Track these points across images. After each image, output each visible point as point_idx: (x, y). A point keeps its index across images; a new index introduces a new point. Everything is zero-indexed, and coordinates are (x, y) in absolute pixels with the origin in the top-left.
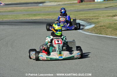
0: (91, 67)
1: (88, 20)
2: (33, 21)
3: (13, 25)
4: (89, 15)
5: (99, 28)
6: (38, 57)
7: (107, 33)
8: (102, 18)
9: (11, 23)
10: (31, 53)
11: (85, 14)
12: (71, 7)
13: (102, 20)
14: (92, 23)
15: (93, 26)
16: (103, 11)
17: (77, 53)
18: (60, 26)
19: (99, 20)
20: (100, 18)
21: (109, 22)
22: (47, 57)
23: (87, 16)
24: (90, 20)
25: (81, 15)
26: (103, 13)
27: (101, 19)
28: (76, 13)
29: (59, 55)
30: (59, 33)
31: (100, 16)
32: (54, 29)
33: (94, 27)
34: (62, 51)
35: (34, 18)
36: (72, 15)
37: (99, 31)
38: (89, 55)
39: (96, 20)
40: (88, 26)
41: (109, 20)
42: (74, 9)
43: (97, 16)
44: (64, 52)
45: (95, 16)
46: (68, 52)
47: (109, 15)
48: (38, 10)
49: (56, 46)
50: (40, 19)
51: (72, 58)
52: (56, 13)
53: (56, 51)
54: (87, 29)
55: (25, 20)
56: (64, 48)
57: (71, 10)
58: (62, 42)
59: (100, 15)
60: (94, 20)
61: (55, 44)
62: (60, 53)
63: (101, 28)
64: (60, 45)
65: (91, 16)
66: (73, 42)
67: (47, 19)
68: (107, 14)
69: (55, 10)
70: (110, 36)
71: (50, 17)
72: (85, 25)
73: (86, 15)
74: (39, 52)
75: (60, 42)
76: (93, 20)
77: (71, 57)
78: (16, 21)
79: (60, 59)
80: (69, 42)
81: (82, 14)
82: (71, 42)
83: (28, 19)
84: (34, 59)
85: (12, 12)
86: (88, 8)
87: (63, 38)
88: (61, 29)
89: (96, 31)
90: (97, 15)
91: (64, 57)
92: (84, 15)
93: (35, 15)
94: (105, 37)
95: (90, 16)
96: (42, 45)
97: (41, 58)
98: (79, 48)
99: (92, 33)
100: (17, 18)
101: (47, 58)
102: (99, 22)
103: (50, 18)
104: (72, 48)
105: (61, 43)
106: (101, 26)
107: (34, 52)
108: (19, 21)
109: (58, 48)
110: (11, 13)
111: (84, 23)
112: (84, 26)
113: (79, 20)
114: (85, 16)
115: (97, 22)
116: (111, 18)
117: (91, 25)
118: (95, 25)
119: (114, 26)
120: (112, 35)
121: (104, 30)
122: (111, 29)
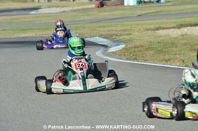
1: (114, 37)
2: (21, 40)
5: (133, 49)
7: (145, 58)
11: (108, 26)
12: (84, 15)
13: (137, 36)
14: (121, 42)
15: (122, 46)
16: (138, 21)
19: (131, 36)
20: (133, 34)
21: (149, 40)
23: (112, 31)
24: (117, 37)
25: (102, 29)
26: (138, 25)
27: (135, 34)
28: (92, 25)
31: (133, 30)
33: (124, 48)
35: (23, 35)
36: (86, 29)
37: (132, 55)
39: (126, 37)
40: (114, 48)
41: (149, 36)
42: (89, 19)
43: (129, 30)
45: (125, 31)
47: (149, 28)
48: (29, 22)
50: (33, 37)
54: (114, 53)
55: (6, 38)
57: (84, 20)
59: (133, 28)
60: (124, 37)
63: (136, 49)
65: (118, 29)
68: (145, 27)
70: (150, 63)
72: (109, 45)
73: (109, 29)
76: (122, 37)
81: (103, 27)
83: (12, 37)
86: (113, 17)
89: (128, 55)
90: (128, 28)
92: (106, 29)
94: (144, 65)
95: (116, 31)
99: (121, 59)
102: (132, 40)
106: (135, 47)
111: (106, 41)
113: (99, 36)
114: (109, 31)
115: (129, 40)
116: (153, 32)
117: (119, 45)
118: (126, 46)
119: (157, 46)
120: (154, 61)
121: (140, 53)
122: (152, 52)
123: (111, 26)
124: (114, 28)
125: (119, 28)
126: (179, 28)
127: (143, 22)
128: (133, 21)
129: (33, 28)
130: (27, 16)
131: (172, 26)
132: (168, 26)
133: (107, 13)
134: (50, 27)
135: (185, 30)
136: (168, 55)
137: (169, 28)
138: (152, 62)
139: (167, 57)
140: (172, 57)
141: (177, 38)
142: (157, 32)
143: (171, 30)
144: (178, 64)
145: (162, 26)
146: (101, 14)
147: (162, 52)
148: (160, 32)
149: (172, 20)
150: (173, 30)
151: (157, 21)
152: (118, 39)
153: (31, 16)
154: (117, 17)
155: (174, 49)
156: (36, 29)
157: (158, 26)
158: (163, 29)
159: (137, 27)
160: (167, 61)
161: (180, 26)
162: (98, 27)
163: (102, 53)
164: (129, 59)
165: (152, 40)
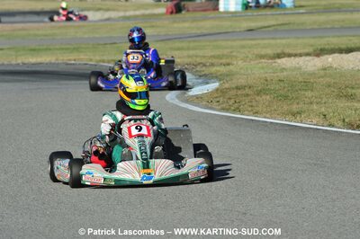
1: (198, 68)
2: (29, 69)
4: (200, 53)
5: (233, 92)
6: (80, 177)
7: (256, 109)
8: (240, 62)
10: (57, 163)
11: (188, 49)
12: (145, 27)
13: (241, 69)
14: (213, 78)
15: (213, 86)
16: (244, 39)
17: (197, 164)
18: (142, 80)
19: (231, 67)
20: (235, 63)
21: (264, 76)
22: (107, 175)
23: (197, 56)
24: (204, 68)
26: (243, 47)
29: (143, 171)
30: (139, 104)
31: (234, 56)
32: (124, 90)
33: (217, 90)
34: (151, 158)
35: (33, 60)
37: (232, 101)
38: (230, 170)
39: (223, 69)
40: (200, 87)
41: (263, 68)
42: (155, 34)
43: (227, 57)
44: (158, 161)
45: (219, 57)
46: (170, 162)
47: (263, 53)
48: (45, 35)
49: (134, 143)
50: (51, 63)
51: (181, 180)
52: (99, 44)
53: (134, 157)
54: (197, 97)
55: (3, 64)
56: (158, 149)
58: (151, 131)
59: (234, 54)
60: (218, 68)
61: (131, 136)
62: (146, 166)
63: (239, 92)
64: (145, 139)
65: (207, 55)
66: (185, 130)
67: (73, 62)
68: (256, 51)
69: (97, 36)
70: (265, 117)
71: (82, 57)
73: (191, 52)
74: (80, 162)
75: (144, 131)
77: (177, 177)
79: (145, 182)
80: (172, 130)
81: (179, 49)
82: (177, 131)
83: (14, 62)
84: (65, 183)
86: (199, 32)
87: (154, 117)
88: (144, 90)
89: (223, 102)
90: (226, 52)
91: (157, 177)
92: (185, 53)
94: (253, 120)
95: (204, 57)
96: (91, 140)
97: (86, 180)
98: (200, 150)
99: (211, 108)
101: (105, 179)
102: (233, 75)
103: (81, 59)
104: (179, 149)
105: (149, 135)
106: (238, 88)
107: (67, 162)
109: (138, 150)
114: (189, 57)
115: (227, 75)
116: (270, 61)
117: (207, 83)
118: (221, 84)
119: (277, 87)
120: (272, 114)
121: (247, 99)
122: (268, 97)
123: (194, 49)
125: (209, 53)
126: (318, 55)
127: (253, 42)
128: (234, 40)
129: (51, 47)
131: (306, 51)
132: (299, 52)
133: (186, 25)
134: (83, 46)
135: (330, 59)
136: (298, 104)
137: (301, 55)
138: (268, 116)
139: (295, 108)
140: (305, 107)
141: (314, 74)
142: (279, 61)
143: (303, 58)
144: (315, 122)
145: (287, 51)
146: (176, 25)
147: (286, 97)
148: (284, 62)
149: (306, 41)
150: (308, 58)
151: (279, 41)
152: (206, 72)
154: (205, 32)
155: (309, 94)
156: (57, 49)
157: (279, 51)
158: (290, 55)
159: (242, 51)
160: (294, 115)
161: (320, 52)
162: (172, 48)
163: (177, 97)
164: (227, 110)
165: (268, 76)
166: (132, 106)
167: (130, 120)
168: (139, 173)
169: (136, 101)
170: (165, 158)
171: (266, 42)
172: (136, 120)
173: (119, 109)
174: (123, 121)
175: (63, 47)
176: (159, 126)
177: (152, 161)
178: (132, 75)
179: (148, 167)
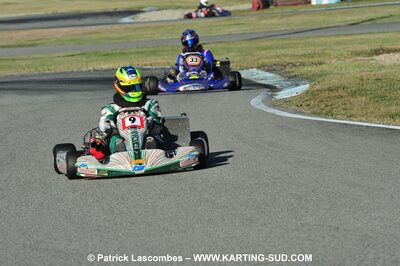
0: (298, 230)
1: (288, 69)
2: (101, 76)
3: (32, 90)
5: (326, 94)
6: (75, 169)
7: (350, 112)
8: (334, 61)
9: (25, 86)
11: (277, 48)
12: (229, 25)
13: (335, 67)
14: (303, 79)
15: (303, 88)
16: (339, 35)
17: (187, 153)
19: (324, 66)
20: (328, 61)
21: (359, 75)
22: (101, 167)
23: (285, 56)
24: (294, 69)
25: (263, 52)
26: (338, 44)
27: (332, 64)
28: (246, 44)
29: (134, 162)
31: (327, 54)
32: (119, 84)
33: (307, 92)
34: (143, 148)
35: (105, 66)
36: (232, 54)
39: (315, 69)
40: (289, 90)
41: (358, 66)
43: (319, 55)
45: (312, 56)
46: (160, 152)
47: (359, 49)
48: (119, 38)
49: (127, 134)
51: (172, 169)
53: (127, 148)
54: (285, 101)
55: (72, 72)
56: (150, 139)
57: (230, 35)
58: (145, 122)
59: (327, 51)
60: (309, 69)
61: (124, 127)
62: (138, 156)
63: (332, 94)
64: (138, 130)
65: (297, 53)
66: (183, 119)
68: (351, 48)
70: (361, 121)
71: (159, 61)
72: (278, 86)
73: (282, 51)
75: (138, 122)
76: (304, 70)
77: (170, 166)
78: (44, 78)
79: (136, 172)
81: (267, 48)
83: (84, 69)
85: (29, 46)
87: (150, 107)
88: (137, 82)
89: (314, 106)
90: (318, 49)
91: (148, 167)
92: (273, 53)
93: (107, 55)
94: (346, 124)
95: (294, 56)
96: (91, 132)
99: (301, 113)
100: (46, 68)
101: (99, 171)
102: (325, 75)
103: (159, 64)
105: (142, 126)
106: (330, 90)
108: (53, 77)
109: (131, 141)
110: (25, 49)
111: (272, 79)
112: (275, 88)
113: (259, 68)
114: (278, 57)
115: (319, 76)
116: (367, 58)
117: (297, 85)
118: (311, 87)
119: (374, 87)
120: (367, 116)
121: (341, 102)
122: (364, 99)
123: (283, 47)
124: (289, 52)
125: (299, 51)
127: (349, 38)
128: (328, 36)
129: (127, 51)
130: (116, 26)
133: (275, 21)
134: (161, 49)
136: (397, 104)
138: (364, 119)
139: (393, 109)
142: (377, 58)
145: (386, 46)
147: (383, 98)
148: (382, 58)
151: (377, 36)
152: (296, 73)
153: (123, 26)
157: (377, 47)
158: (388, 51)
160: (393, 117)
162: (258, 48)
163: (263, 102)
164: (319, 115)
165: (365, 75)
166: (126, 99)
167: (125, 112)
168: (131, 163)
169: (130, 94)
170: (157, 148)
171: (363, 37)
172: (129, 112)
173: (116, 102)
174: (118, 113)
175: (140, 50)
176: (155, 115)
177: (143, 152)
178: (126, 68)
179: (140, 158)
